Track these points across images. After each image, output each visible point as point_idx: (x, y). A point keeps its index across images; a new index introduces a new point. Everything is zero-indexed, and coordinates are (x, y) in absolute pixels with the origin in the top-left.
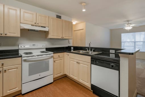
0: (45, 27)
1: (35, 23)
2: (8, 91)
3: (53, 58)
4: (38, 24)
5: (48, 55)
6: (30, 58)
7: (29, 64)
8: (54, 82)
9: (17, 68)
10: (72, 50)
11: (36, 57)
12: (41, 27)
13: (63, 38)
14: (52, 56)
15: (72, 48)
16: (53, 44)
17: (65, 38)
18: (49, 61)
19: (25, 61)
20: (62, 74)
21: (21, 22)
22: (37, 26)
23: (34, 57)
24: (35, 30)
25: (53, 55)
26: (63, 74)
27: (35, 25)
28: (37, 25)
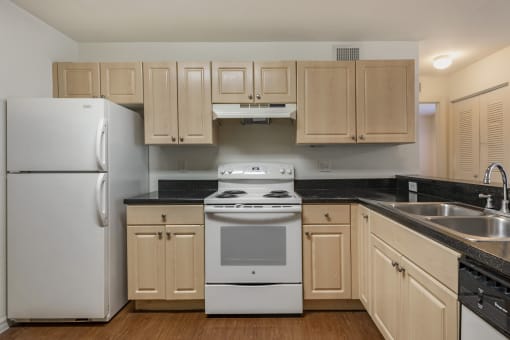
0: (283, 105)
1: (251, 98)
2: (176, 292)
3: (299, 222)
4: (259, 98)
5: (282, 208)
6: (224, 209)
7: (223, 229)
8: (308, 317)
9: (194, 234)
10: (410, 195)
11: (242, 209)
12: (272, 105)
13: (359, 141)
14: (296, 213)
15: (413, 186)
16: (322, 167)
17: (369, 139)
18: (284, 229)
19: (211, 216)
20: (342, 293)
21: (214, 101)
22: (256, 105)
23: (235, 209)
24: (251, 119)
25: (298, 208)
26: (348, 297)
27: (251, 101)
28: (257, 101)
